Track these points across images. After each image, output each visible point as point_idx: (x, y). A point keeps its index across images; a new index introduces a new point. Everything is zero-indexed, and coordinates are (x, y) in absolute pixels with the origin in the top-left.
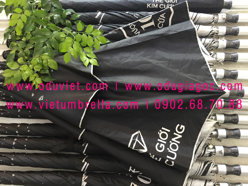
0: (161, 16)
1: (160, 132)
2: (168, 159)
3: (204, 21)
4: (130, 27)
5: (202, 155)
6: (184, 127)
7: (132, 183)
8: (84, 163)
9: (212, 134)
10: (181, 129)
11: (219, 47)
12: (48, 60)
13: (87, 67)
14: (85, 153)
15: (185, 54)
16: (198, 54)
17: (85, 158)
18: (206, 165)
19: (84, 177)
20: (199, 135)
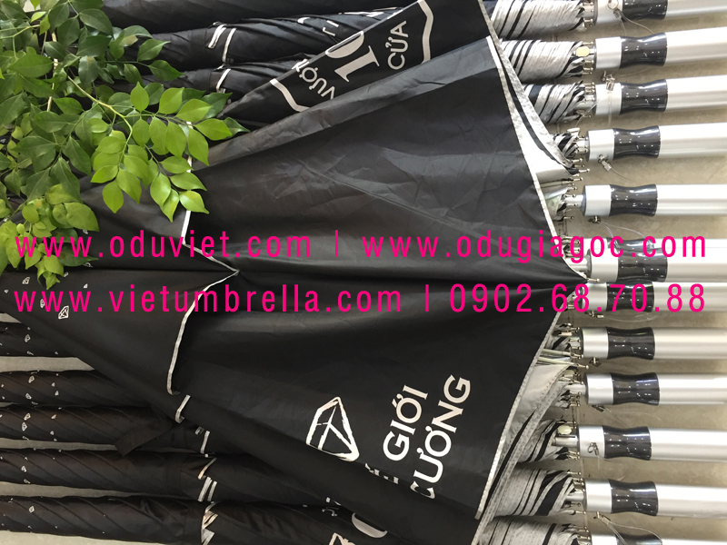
0: (393, 31)
1: (398, 401)
2: (418, 480)
3: (549, 26)
4: (302, 76)
5: (535, 456)
6: (467, 383)
7: (335, 536)
8: (203, 481)
9: (568, 392)
10: (458, 392)
11: (598, 112)
12: (67, 205)
13: (171, 221)
14: (205, 452)
15: (470, 156)
16: (508, 152)
17: (206, 468)
18: (548, 488)
19: (209, 517)
20: (515, 407)
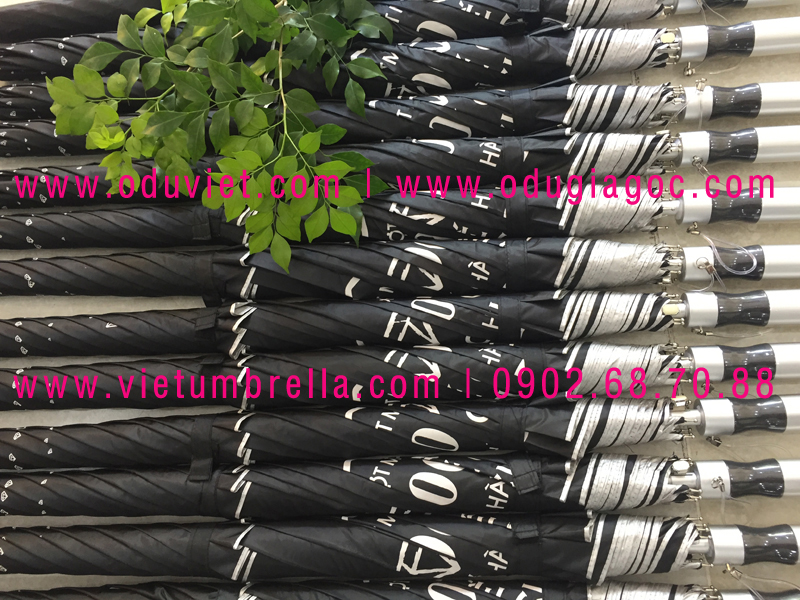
8: (239, 552)
14: (241, 516)
17: (242, 536)
18: (669, 535)
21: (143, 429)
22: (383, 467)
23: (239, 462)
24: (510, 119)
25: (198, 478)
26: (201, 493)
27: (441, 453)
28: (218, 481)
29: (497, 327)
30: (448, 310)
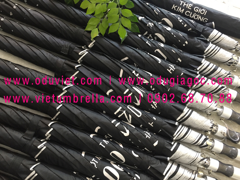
3: (225, 45)
8: (32, 171)
17: (35, 165)
21: (13, 111)
22: (96, 159)
23: (44, 137)
24: (180, 61)
25: (27, 138)
26: (26, 144)
27: (118, 161)
28: (34, 141)
29: (153, 126)
30: (139, 114)
